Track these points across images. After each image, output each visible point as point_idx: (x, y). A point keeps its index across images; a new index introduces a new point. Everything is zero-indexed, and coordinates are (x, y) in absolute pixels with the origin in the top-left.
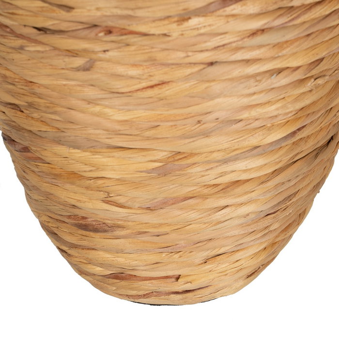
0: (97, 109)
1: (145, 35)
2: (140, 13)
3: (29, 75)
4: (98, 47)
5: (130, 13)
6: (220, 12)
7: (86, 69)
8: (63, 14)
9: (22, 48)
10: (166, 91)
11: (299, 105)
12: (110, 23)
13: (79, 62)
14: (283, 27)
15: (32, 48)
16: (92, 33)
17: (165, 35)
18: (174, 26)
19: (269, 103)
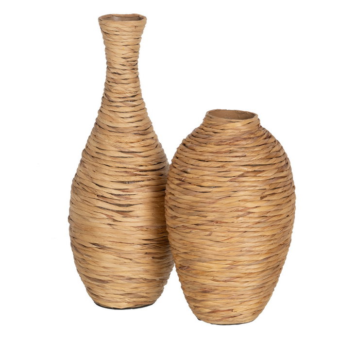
0: (212, 248)
1: (227, 223)
2: (226, 216)
3: (192, 240)
4: (213, 227)
5: (223, 216)
6: (247, 216)
7: (210, 235)
8: (204, 219)
9: (191, 232)
10: (232, 240)
11: (269, 248)
12: (217, 220)
13: (208, 233)
14: (264, 222)
15: (194, 231)
16: (212, 223)
17: (233, 222)
18: (235, 219)
19: (260, 246)
